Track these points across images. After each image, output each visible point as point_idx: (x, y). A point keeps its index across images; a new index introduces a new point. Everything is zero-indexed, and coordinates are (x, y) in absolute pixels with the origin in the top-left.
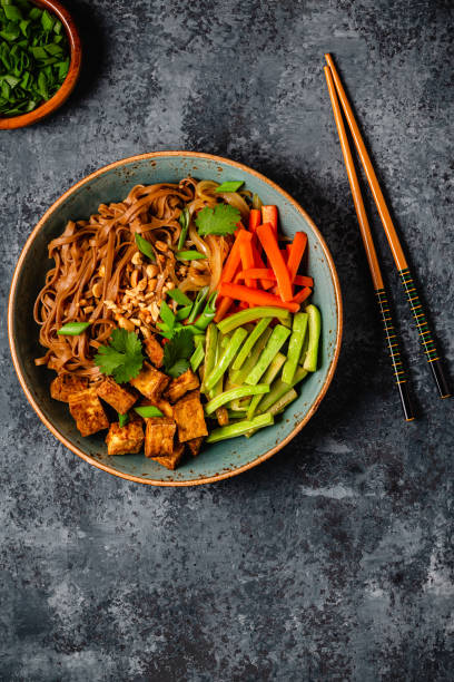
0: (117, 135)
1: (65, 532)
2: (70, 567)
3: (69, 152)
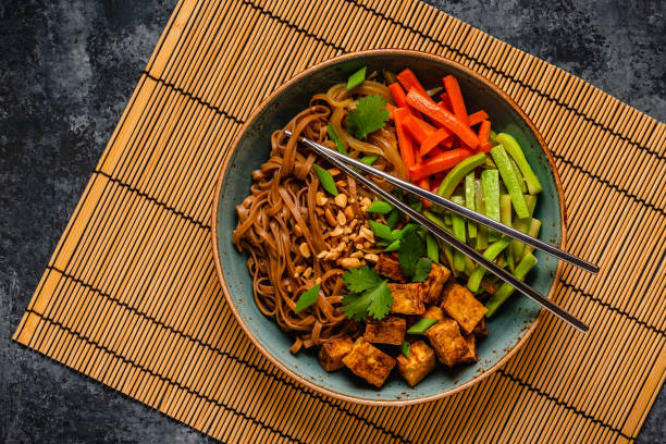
0: (638, 66)
3: (617, 17)
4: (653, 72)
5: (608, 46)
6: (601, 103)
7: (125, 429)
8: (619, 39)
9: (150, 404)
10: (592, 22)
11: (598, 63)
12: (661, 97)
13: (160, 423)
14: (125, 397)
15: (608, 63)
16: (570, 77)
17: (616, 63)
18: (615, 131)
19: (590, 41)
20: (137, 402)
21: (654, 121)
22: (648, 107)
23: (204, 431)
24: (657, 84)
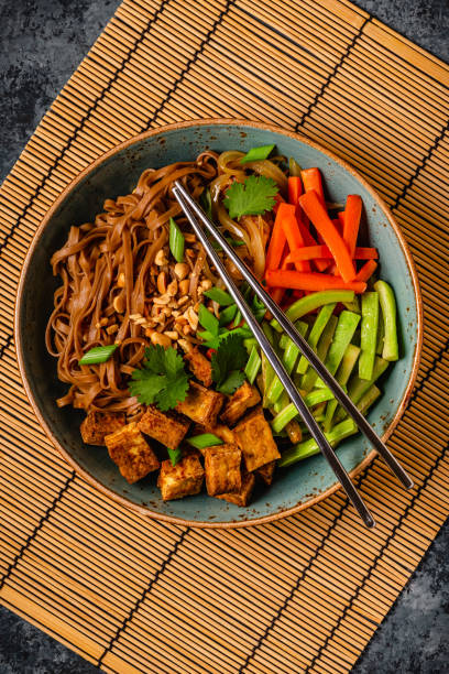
4: (57, 14)
5: (22, 64)
6: (85, 79)
7: (397, 665)
8: (14, 50)
9: (372, 633)
11: (40, 76)
12: (87, 9)
13: (394, 624)
14: (359, 661)
15: (41, 65)
16: (52, 112)
17: (43, 57)
18: (120, 67)
19: (14, 84)
20: (367, 648)
21: (113, 20)
22: (96, 26)
23: (409, 575)
24: (71, 12)
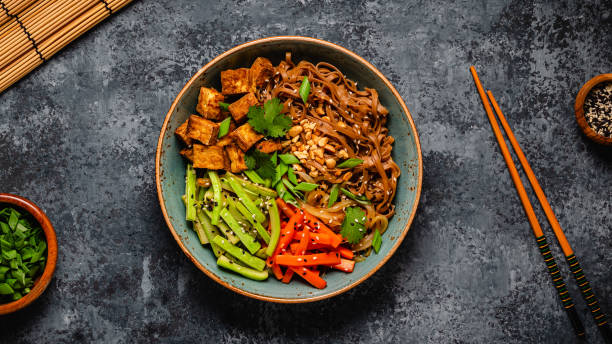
0: (425, 99)
1: (107, 69)
2: (80, 74)
3: (410, 62)
10: (391, 65)
